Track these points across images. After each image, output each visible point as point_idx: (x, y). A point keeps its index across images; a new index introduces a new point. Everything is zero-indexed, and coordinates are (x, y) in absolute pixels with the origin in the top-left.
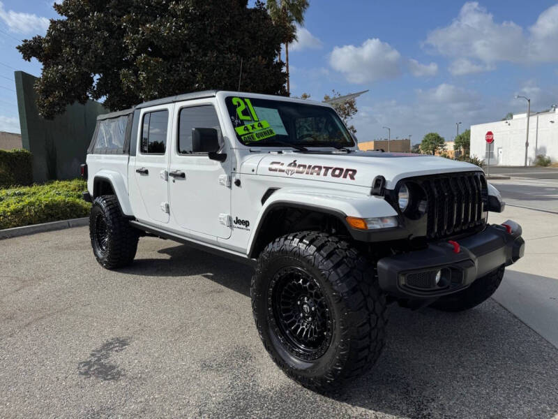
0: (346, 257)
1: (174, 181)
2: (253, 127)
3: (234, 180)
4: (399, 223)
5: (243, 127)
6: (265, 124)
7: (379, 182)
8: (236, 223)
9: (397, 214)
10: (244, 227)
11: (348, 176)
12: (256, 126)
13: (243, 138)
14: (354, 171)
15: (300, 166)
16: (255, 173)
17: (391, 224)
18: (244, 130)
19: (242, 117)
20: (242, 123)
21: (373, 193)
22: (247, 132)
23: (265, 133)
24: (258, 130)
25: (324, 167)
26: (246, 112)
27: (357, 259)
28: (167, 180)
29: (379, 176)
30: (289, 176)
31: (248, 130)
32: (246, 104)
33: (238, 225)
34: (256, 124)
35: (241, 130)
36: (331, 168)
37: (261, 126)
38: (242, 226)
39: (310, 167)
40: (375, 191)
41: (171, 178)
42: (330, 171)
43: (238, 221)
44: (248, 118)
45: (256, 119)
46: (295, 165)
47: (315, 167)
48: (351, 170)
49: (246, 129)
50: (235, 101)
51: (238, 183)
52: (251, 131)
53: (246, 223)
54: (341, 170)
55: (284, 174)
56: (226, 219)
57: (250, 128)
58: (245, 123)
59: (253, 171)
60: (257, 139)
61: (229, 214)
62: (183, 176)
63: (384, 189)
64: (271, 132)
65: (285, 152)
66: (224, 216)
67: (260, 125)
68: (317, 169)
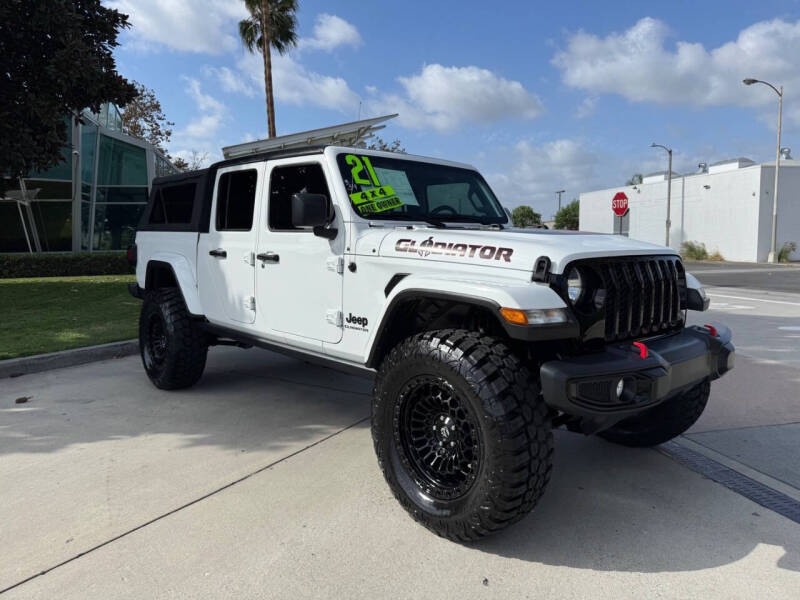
0: (504, 366)
1: (263, 267)
2: (373, 194)
3: (347, 264)
4: (568, 318)
5: (360, 194)
6: (389, 191)
7: (543, 265)
8: (349, 322)
9: (565, 306)
10: (361, 326)
11: (502, 257)
12: (377, 193)
13: (359, 207)
14: (510, 251)
15: (437, 244)
16: (376, 254)
17: (558, 318)
18: (362, 198)
19: (358, 181)
20: (358, 189)
21: (534, 279)
22: (365, 200)
23: (390, 203)
24: (380, 197)
25: (470, 246)
26: (364, 175)
27: (518, 371)
28: (254, 265)
29: (542, 257)
30: (423, 257)
31: (366, 197)
32: (363, 163)
33: (352, 324)
34: (377, 190)
35: (357, 198)
36: (479, 247)
37: (384, 193)
38: (357, 325)
39: (451, 245)
40: (538, 276)
41: (259, 262)
42: (478, 250)
43: (352, 319)
44: (367, 182)
45: (377, 183)
46: (431, 243)
47: (458, 246)
48: (506, 249)
49: (364, 196)
50: (349, 160)
51: (353, 268)
52: (371, 199)
53: (363, 321)
54: (493, 249)
55: (417, 255)
56: (336, 316)
57: (369, 195)
58: (363, 188)
59: (374, 251)
60: (379, 210)
61: (340, 310)
62: (276, 259)
63: (548, 274)
64: (398, 201)
65: (416, 228)
66: (333, 312)
67: (382, 192)
68: (460, 248)
